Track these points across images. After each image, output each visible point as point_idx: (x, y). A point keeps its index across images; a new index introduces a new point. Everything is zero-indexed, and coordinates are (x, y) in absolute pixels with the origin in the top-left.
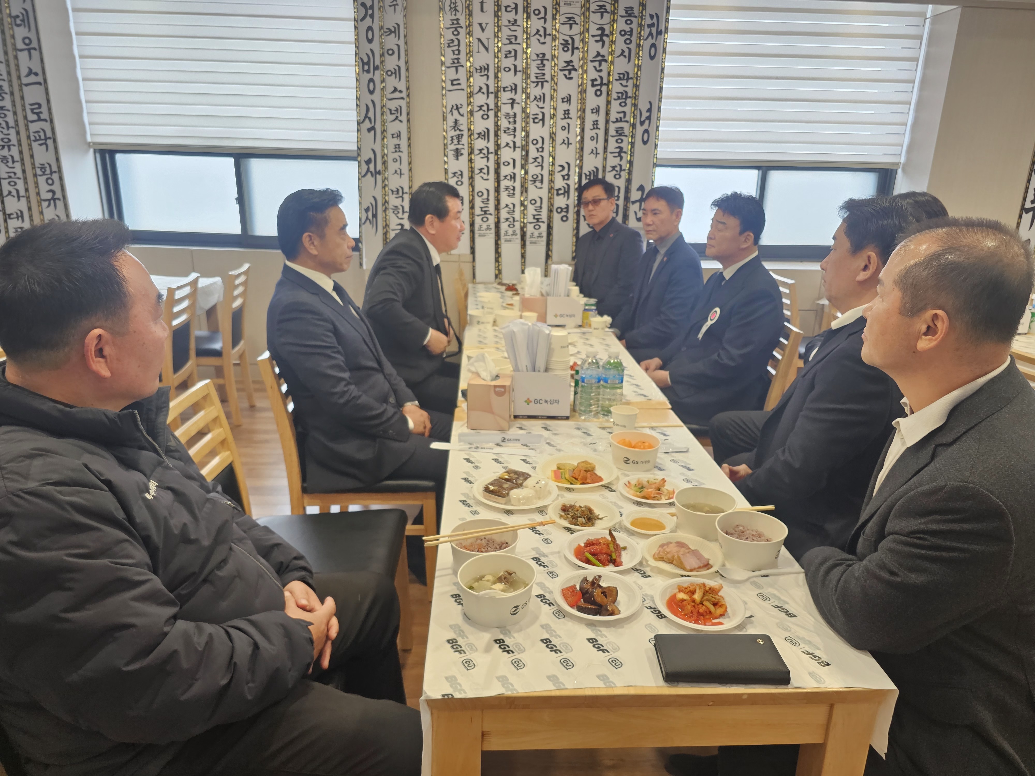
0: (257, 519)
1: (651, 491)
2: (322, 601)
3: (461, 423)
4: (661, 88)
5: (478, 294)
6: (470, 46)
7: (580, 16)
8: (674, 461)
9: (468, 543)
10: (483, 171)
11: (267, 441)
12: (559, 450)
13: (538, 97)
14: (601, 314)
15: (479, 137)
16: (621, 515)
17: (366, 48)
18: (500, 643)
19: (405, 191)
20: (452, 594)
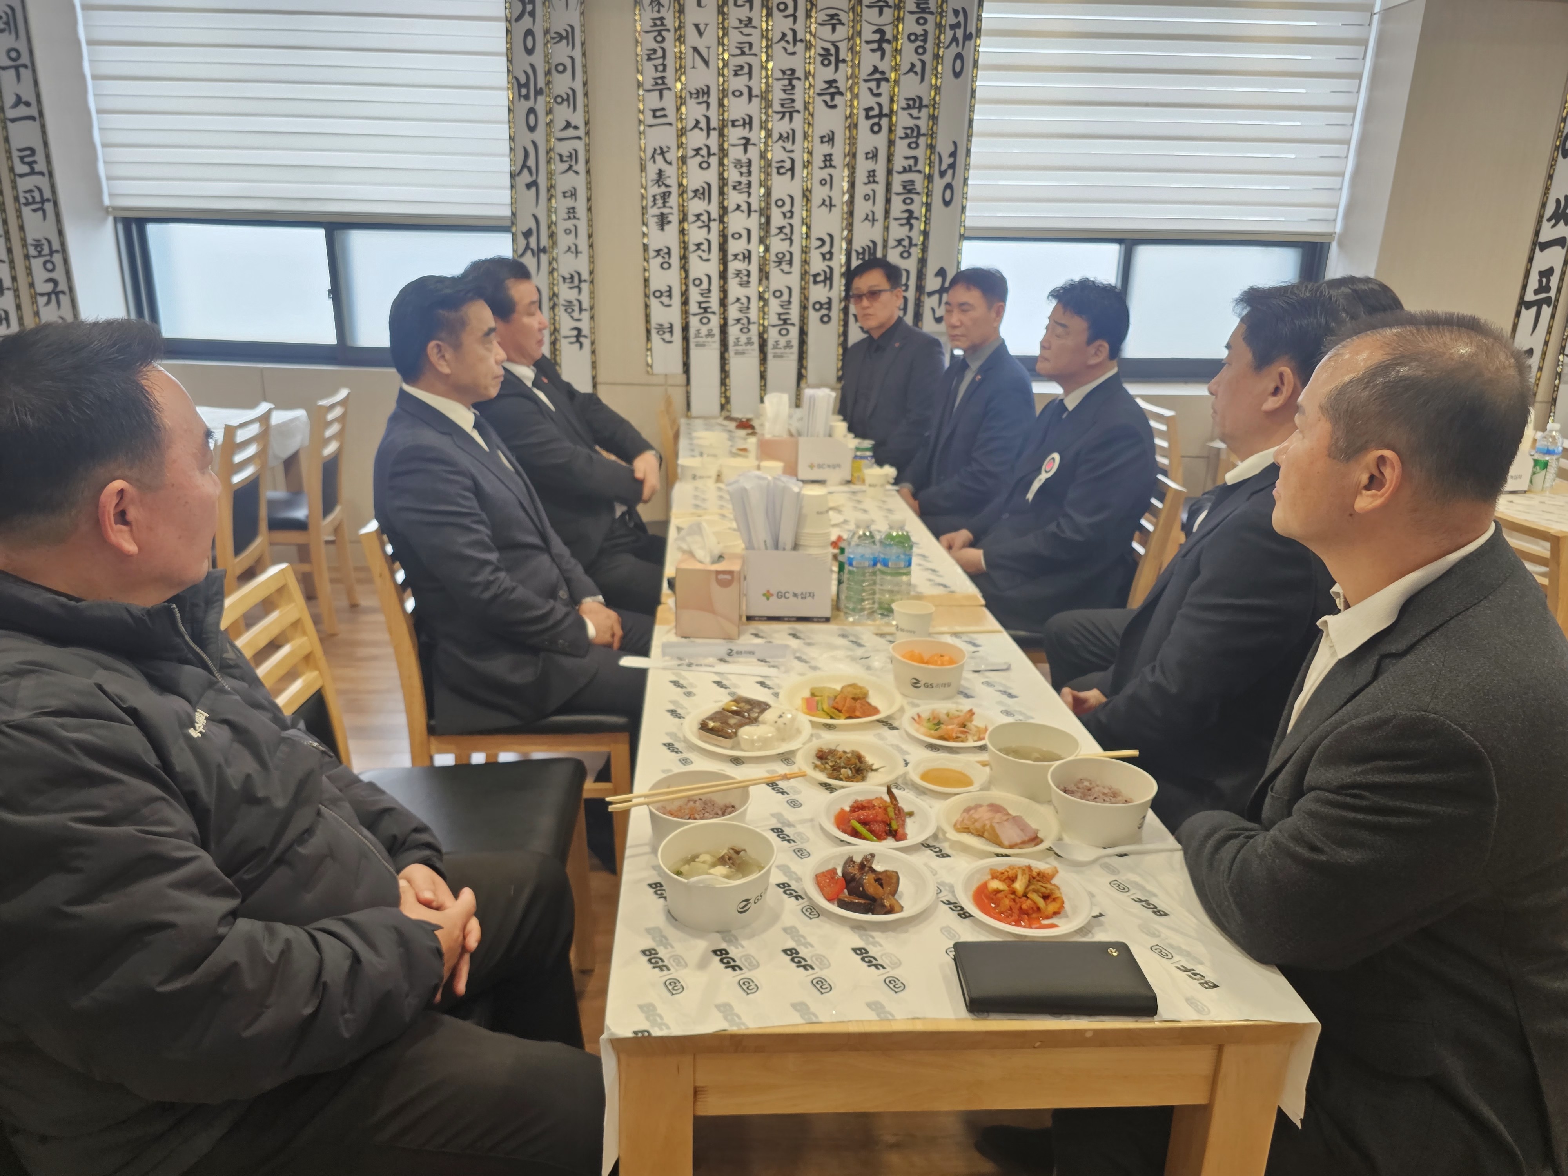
0: (361, 773)
1: (952, 728)
2: (456, 894)
3: (666, 628)
4: (971, 121)
5: (695, 434)
6: (680, 58)
7: (848, 13)
8: (988, 684)
9: (674, 807)
10: (702, 247)
11: (375, 658)
12: (815, 668)
13: (785, 135)
14: (880, 463)
15: (695, 196)
16: (907, 764)
17: (523, 61)
18: (722, 954)
19: (583, 278)
20: (651, 882)
